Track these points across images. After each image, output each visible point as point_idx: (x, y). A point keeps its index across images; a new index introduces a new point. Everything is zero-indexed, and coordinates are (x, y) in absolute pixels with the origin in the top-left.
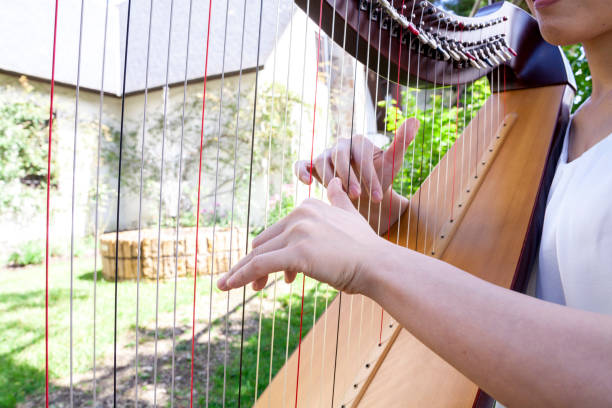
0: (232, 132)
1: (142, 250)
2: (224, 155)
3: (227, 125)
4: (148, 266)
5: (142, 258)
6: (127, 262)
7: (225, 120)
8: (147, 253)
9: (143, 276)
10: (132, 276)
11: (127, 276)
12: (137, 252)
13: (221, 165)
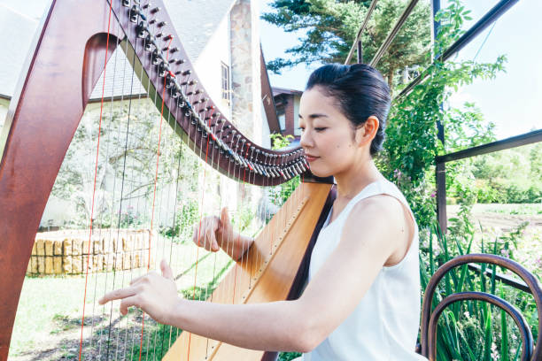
0: (146, 145)
1: (63, 249)
2: (138, 164)
3: (142, 139)
4: (68, 263)
5: (63, 256)
6: (48, 259)
7: (141, 135)
8: (68, 251)
9: (63, 271)
10: (52, 271)
11: (47, 271)
12: (59, 251)
13: (136, 172)
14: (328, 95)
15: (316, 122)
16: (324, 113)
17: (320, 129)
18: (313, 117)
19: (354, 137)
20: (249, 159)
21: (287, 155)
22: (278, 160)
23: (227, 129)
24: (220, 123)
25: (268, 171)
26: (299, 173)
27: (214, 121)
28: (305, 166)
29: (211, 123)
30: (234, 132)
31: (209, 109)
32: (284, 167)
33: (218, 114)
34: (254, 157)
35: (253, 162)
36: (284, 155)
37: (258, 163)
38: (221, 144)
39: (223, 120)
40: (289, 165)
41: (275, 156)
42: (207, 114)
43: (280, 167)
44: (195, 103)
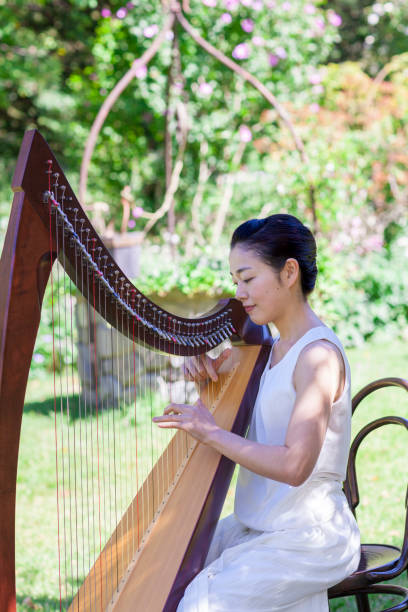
14: (247, 250)
15: (244, 275)
16: (247, 266)
17: (247, 281)
18: (240, 271)
19: (279, 280)
20: (172, 332)
21: (210, 321)
22: (202, 329)
23: (148, 308)
24: (142, 304)
25: (192, 341)
26: (225, 338)
27: (136, 303)
28: (231, 329)
29: (134, 306)
30: (155, 309)
31: (131, 293)
32: (208, 334)
33: (139, 296)
34: (177, 329)
35: (176, 334)
36: (206, 323)
37: (181, 334)
38: (145, 323)
39: (144, 301)
40: (213, 331)
41: (198, 324)
42: (130, 298)
43: (204, 335)
44: (119, 291)
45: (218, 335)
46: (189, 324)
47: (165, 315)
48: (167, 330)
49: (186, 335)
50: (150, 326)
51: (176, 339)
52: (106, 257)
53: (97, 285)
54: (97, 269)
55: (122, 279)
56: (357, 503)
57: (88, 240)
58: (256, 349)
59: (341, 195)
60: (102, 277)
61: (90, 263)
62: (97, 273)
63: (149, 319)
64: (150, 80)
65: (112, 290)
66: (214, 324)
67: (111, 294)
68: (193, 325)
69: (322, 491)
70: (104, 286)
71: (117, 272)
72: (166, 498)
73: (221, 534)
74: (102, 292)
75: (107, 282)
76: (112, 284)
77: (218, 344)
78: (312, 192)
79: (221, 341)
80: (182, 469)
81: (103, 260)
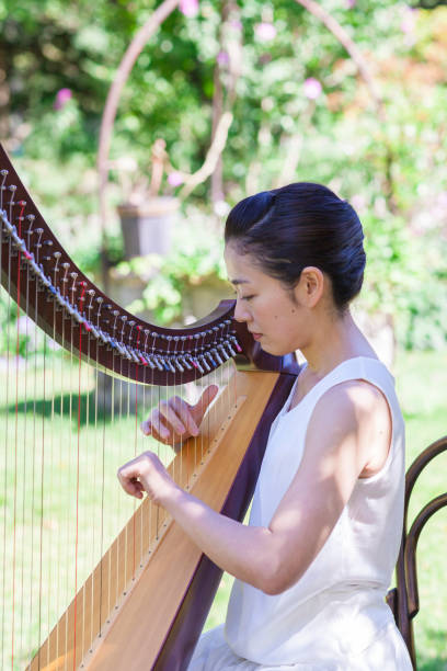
16: (244, 278)
17: (249, 298)
19: (293, 299)
20: (141, 348)
21: (204, 334)
22: (189, 345)
23: (105, 310)
24: (96, 304)
25: (173, 363)
26: (224, 360)
27: (87, 302)
28: (234, 347)
29: (82, 308)
30: (116, 313)
31: (79, 287)
32: (200, 352)
33: (91, 292)
34: (150, 345)
35: (149, 351)
36: (197, 336)
37: (156, 353)
38: (98, 333)
39: (100, 300)
40: (207, 350)
41: (183, 338)
42: (78, 294)
43: (193, 355)
44: (60, 284)
45: (214, 356)
46: (169, 338)
47: (132, 323)
48: (134, 346)
49: (164, 354)
50: (106, 339)
51: (147, 360)
52: (40, 231)
53: (24, 272)
54: (24, 249)
55: (66, 265)
56: (416, 612)
57: (12, 203)
58: (271, 379)
59: (422, 165)
60: (33, 262)
61: (13, 239)
62: (24, 254)
63: (106, 328)
64: (201, 19)
65: (47, 282)
66: (209, 338)
67: (47, 288)
68: (176, 338)
69: (352, 605)
70: (35, 276)
71: (57, 254)
72: (121, 601)
73: (206, 655)
74: (33, 284)
75: (38, 269)
76: (48, 272)
77: (213, 369)
78: (389, 160)
79: (219, 365)
80: (148, 556)
81: (36, 234)
